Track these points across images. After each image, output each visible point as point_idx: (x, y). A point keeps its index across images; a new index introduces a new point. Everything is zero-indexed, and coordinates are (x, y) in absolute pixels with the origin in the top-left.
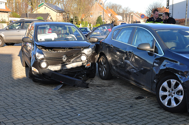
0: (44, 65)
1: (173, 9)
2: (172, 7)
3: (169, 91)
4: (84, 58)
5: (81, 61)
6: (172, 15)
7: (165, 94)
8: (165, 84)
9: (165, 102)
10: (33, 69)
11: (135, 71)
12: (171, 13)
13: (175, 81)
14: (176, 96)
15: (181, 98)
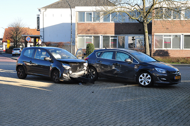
0: (71, 72)
1: (43, 32)
2: (43, 30)
3: (144, 79)
4: (85, 68)
5: (84, 70)
6: (44, 37)
7: (142, 80)
8: (141, 76)
9: (143, 84)
10: (64, 75)
11: (122, 72)
12: (42, 35)
13: (146, 74)
14: (147, 80)
15: (150, 80)
